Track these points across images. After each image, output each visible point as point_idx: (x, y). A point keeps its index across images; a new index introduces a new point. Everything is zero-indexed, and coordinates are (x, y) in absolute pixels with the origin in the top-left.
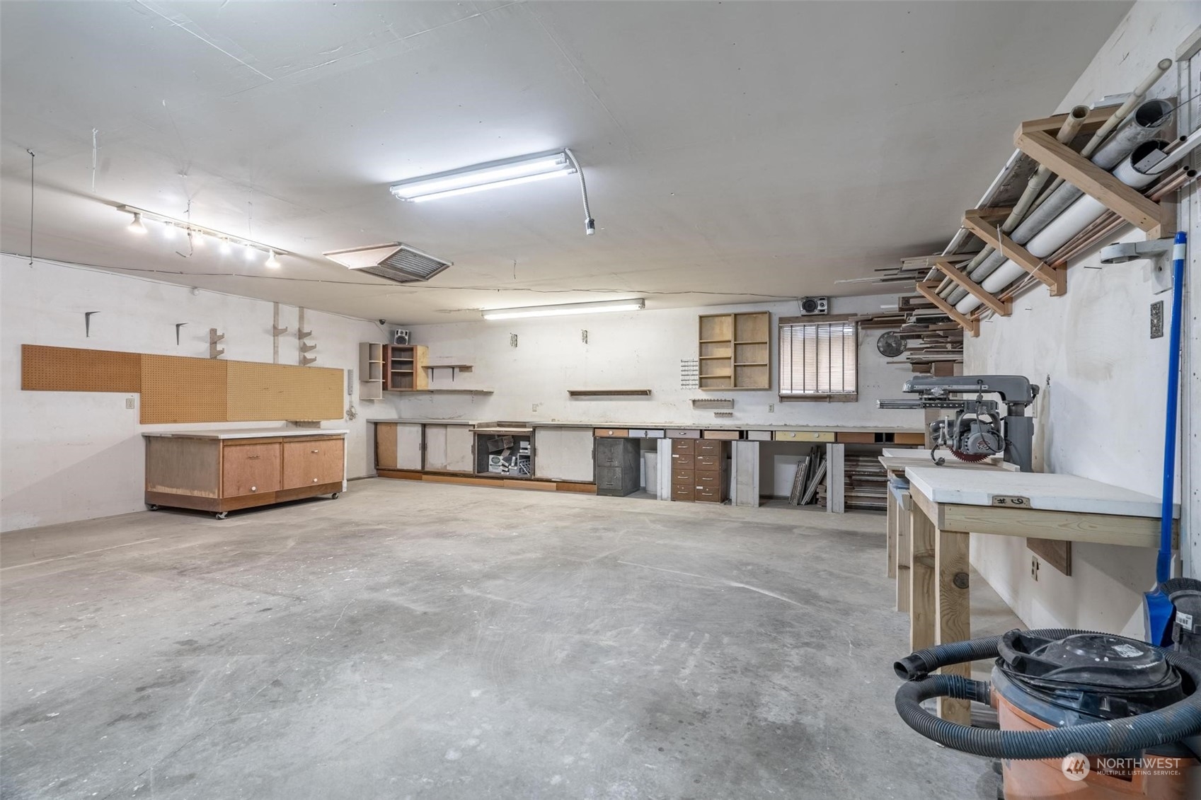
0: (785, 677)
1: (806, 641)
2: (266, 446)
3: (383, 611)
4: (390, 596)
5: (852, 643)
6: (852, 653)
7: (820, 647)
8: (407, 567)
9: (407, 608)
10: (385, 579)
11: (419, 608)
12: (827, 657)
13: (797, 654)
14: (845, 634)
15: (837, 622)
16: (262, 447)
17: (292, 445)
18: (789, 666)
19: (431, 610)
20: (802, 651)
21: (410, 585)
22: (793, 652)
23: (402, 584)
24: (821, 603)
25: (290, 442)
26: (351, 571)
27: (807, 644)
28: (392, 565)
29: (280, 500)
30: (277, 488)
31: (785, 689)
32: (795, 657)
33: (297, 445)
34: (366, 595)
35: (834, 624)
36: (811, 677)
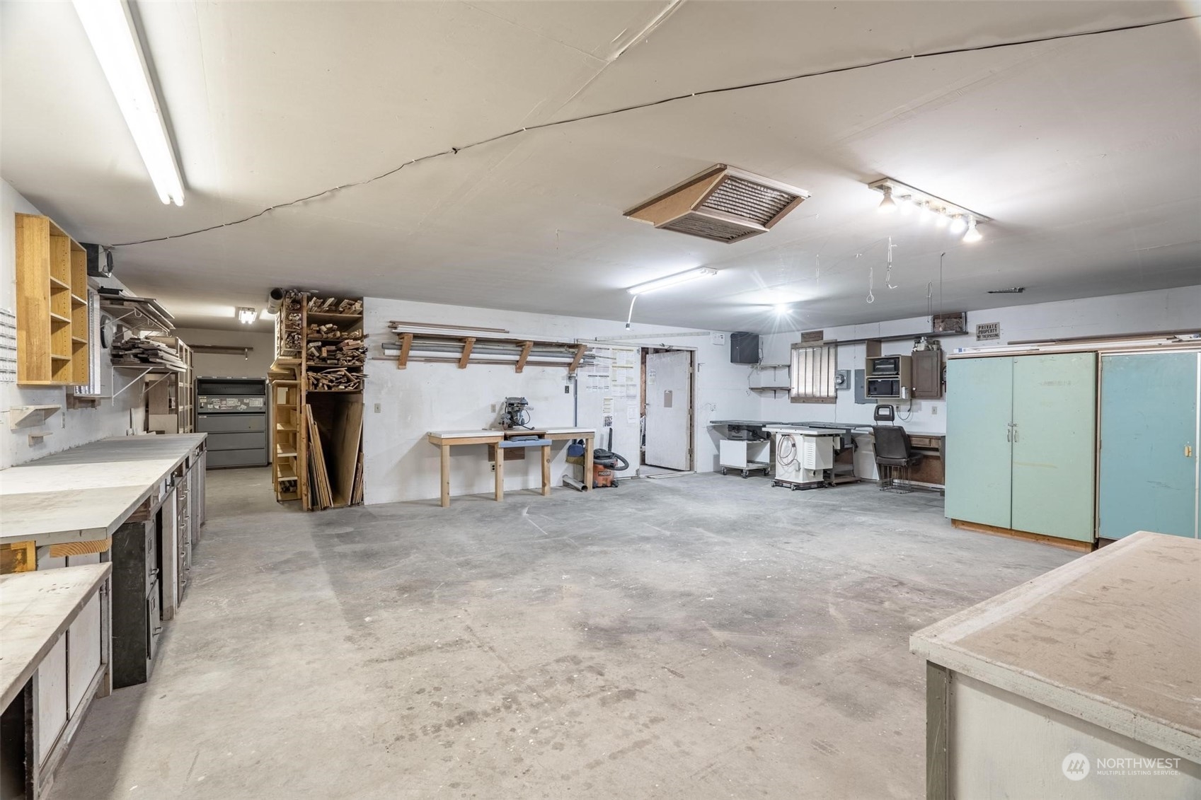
3: (719, 531)
4: (715, 538)
8: (700, 555)
9: (706, 530)
10: (717, 548)
11: (700, 530)
19: (696, 529)
21: (702, 541)
23: (707, 542)
26: (745, 560)
28: (711, 559)
34: (730, 540)
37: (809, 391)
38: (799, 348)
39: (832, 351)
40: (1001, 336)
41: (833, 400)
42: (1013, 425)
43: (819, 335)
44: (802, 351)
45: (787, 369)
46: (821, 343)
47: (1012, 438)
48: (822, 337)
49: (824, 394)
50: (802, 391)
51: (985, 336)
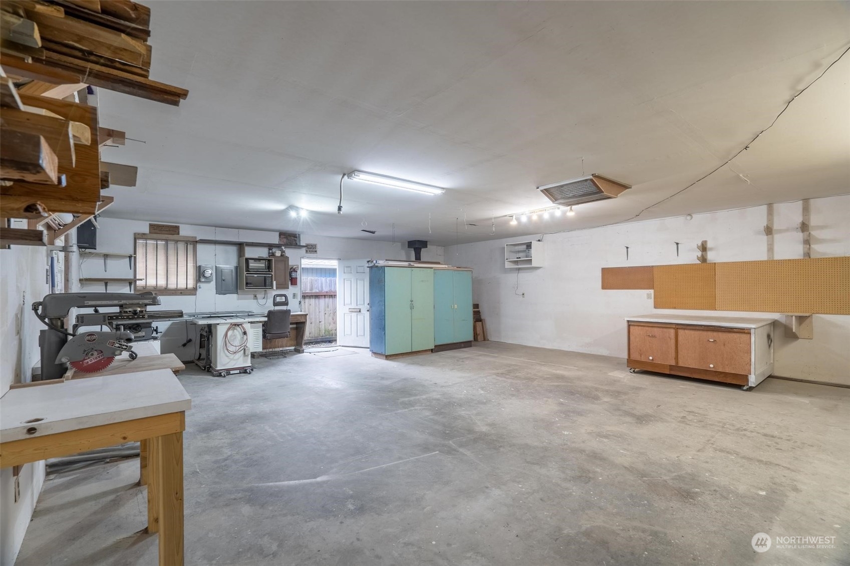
0: (225, 442)
1: (228, 461)
2: (661, 329)
5: (198, 472)
6: (196, 466)
7: (216, 462)
12: (209, 458)
13: (227, 453)
14: (205, 476)
15: (215, 483)
16: (658, 329)
17: (687, 331)
18: (226, 447)
20: (225, 456)
22: (229, 453)
24: (240, 495)
25: (685, 329)
27: (226, 460)
29: (673, 373)
30: (673, 363)
31: (221, 439)
32: (227, 452)
33: (692, 332)
35: (217, 480)
36: (212, 448)
37: (162, 282)
38: (146, 239)
39: (190, 247)
40: (318, 252)
41: (193, 291)
42: (412, 301)
43: (175, 230)
44: (151, 242)
45: (128, 259)
46: (175, 237)
47: (412, 308)
48: (179, 232)
49: (182, 285)
50: (151, 282)
51: (310, 251)
